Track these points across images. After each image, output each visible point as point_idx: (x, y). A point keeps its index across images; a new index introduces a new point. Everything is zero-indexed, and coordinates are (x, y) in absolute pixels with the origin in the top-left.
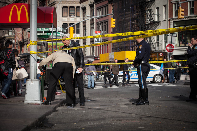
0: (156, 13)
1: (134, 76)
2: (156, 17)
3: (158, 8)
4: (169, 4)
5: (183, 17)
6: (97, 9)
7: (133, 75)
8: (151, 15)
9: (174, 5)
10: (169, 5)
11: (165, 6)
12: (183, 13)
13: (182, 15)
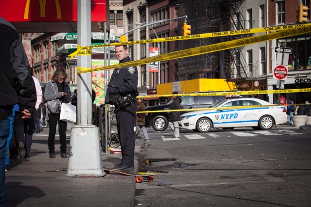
0: (248, 18)
1: (227, 118)
2: (248, 24)
3: (250, 11)
4: (269, 2)
5: (306, 19)
6: (151, 14)
7: (225, 117)
8: (239, 22)
9: (277, 4)
10: (269, 5)
11: (263, 7)
12: (306, 14)
13: (304, 16)
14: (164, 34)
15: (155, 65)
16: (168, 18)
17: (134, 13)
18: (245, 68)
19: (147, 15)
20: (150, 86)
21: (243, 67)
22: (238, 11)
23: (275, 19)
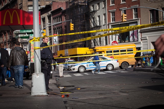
0: (98, 20)
1: (92, 66)
2: (98, 22)
3: (99, 16)
4: (107, 12)
5: (126, 20)
6: (54, 19)
8: (94, 21)
9: (111, 13)
10: (108, 13)
11: (105, 14)
12: (126, 18)
13: (125, 19)
14: (60, 28)
15: (56, 42)
16: (62, 21)
17: (46, 18)
18: (97, 42)
19: (52, 19)
20: (54, 51)
21: (96, 42)
22: (94, 17)
23: (110, 20)
